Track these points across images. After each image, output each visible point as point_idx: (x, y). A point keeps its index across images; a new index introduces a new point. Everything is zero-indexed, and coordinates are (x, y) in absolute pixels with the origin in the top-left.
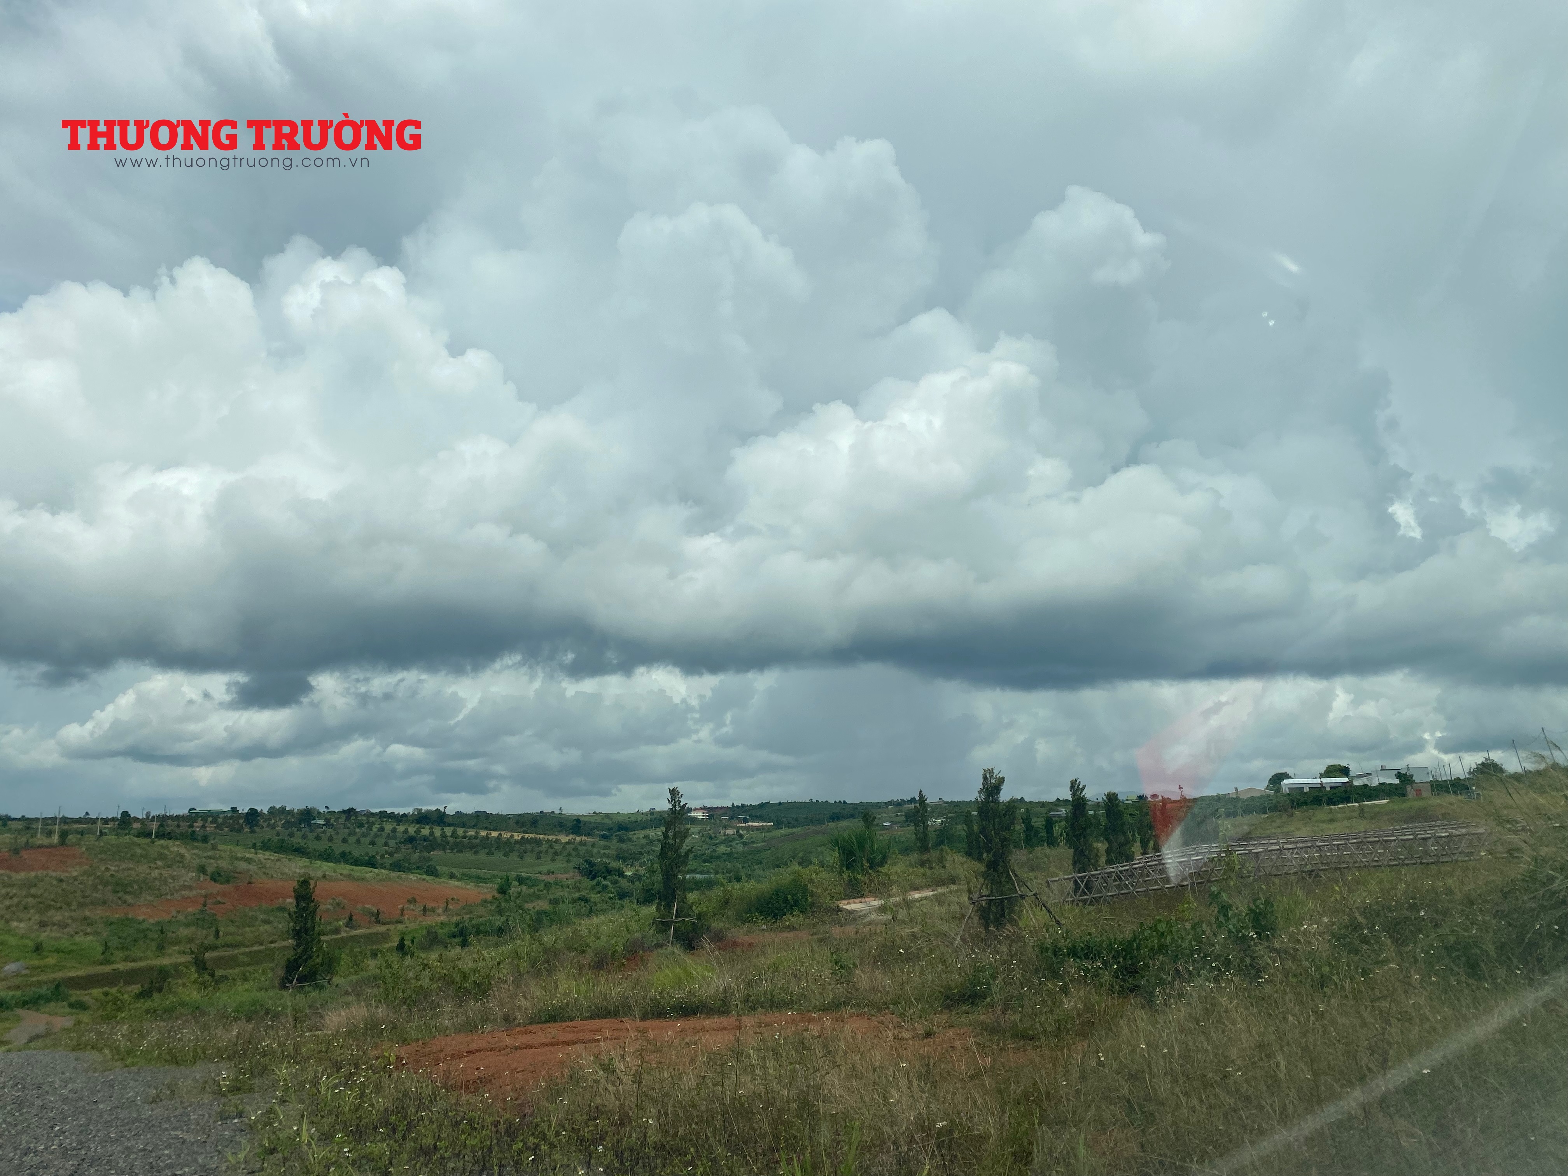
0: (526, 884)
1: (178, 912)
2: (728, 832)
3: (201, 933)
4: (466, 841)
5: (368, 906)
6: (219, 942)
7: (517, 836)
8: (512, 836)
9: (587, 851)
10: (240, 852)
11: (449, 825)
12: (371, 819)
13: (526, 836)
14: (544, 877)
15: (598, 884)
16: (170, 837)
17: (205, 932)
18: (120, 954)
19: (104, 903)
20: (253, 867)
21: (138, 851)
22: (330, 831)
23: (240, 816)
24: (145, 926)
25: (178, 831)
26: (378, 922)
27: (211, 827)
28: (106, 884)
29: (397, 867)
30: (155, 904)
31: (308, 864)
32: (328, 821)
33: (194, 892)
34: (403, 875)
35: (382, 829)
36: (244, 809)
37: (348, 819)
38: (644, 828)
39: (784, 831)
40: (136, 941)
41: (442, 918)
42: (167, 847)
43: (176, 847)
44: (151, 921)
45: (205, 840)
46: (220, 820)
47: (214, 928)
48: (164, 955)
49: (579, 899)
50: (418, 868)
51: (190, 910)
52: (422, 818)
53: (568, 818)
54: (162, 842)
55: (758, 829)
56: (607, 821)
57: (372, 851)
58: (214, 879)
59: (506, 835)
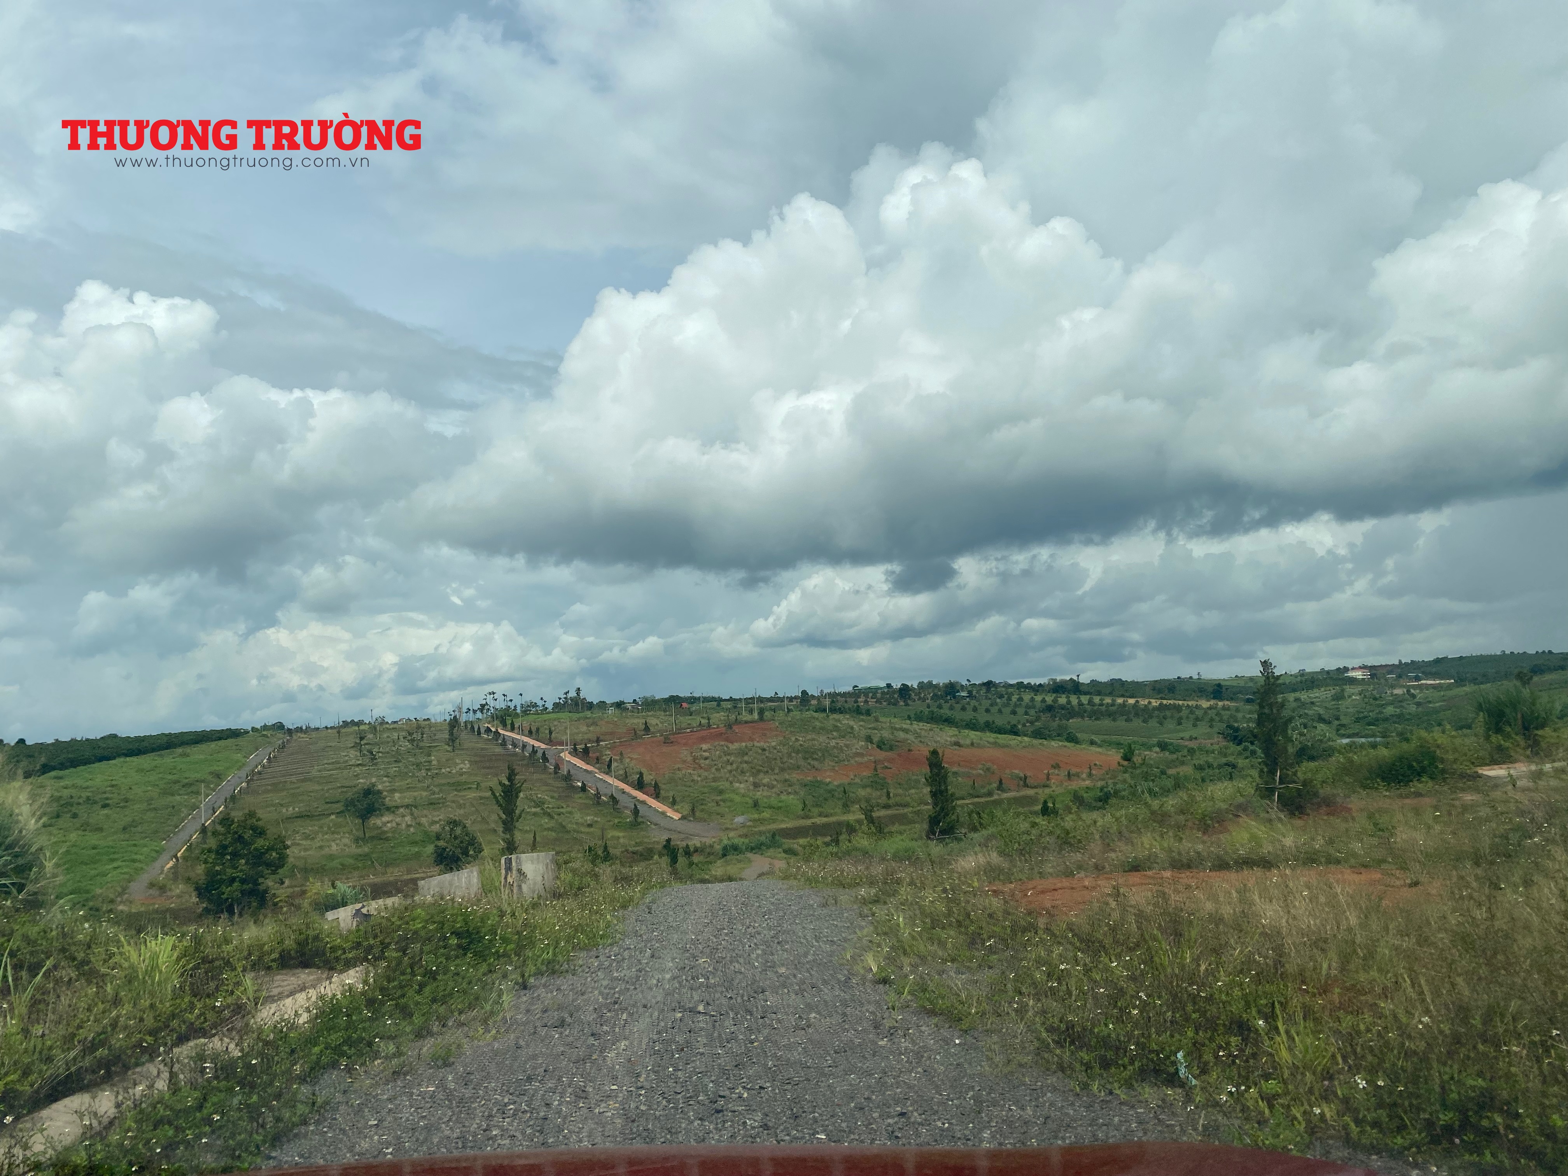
0: (1169, 750)
1: (855, 776)
2: (1396, 691)
3: (876, 794)
4: (1103, 708)
5: (1017, 771)
6: (891, 802)
7: (1155, 703)
8: (1150, 703)
9: (1231, 716)
10: (898, 723)
11: (1085, 694)
12: (1010, 690)
13: (1165, 702)
14: (1187, 743)
15: (1245, 749)
16: (841, 711)
17: (879, 793)
18: (816, 811)
19: (798, 767)
20: (911, 737)
21: (817, 723)
22: (974, 703)
23: (894, 691)
24: (831, 787)
25: (847, 706)
26: (1026, 786)
27: (872, 702)
28: (798, 752)
29: (1038, 734)
30: (837, 768)
31: (957, 733)
32: (970, 692)
33: (866, 759)
34: (1045, 742)
35: (1020, 699)
36: (896, 685)
37: (988, 690)
38: (1294, 690)
39: (1468, 688)
40: (826, 799)
41: (1087, 782)
42: (839, 721)
43: (846, 720)
44: (836, 783)
45: (868, 713)
46: (879, 695)
47: (885, 790)
48: (849, 812)
49: (1226, 764)
50: (1059, 735)
51: (865, 774)
52: (1058, 688)
53: (1208, 683)
54: (835, 716)
55: (1434, 687)
56: (1251, 684)
57: (1013, 720)
58: (879, 747)
59: (1143, 702)
